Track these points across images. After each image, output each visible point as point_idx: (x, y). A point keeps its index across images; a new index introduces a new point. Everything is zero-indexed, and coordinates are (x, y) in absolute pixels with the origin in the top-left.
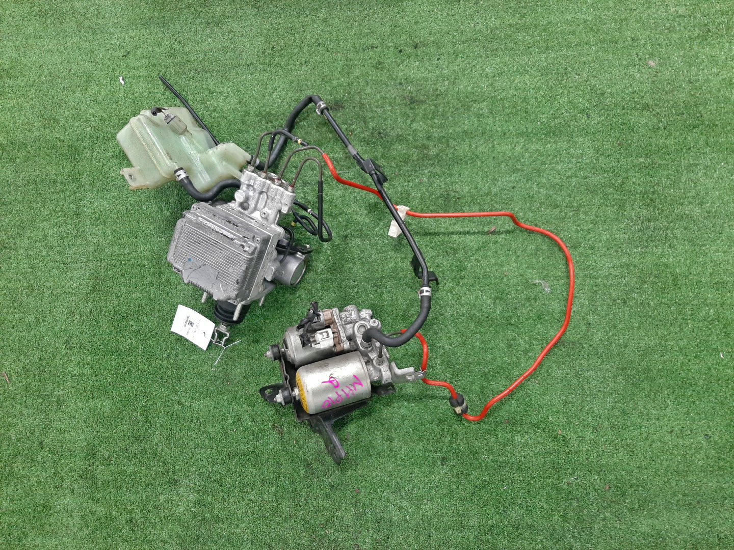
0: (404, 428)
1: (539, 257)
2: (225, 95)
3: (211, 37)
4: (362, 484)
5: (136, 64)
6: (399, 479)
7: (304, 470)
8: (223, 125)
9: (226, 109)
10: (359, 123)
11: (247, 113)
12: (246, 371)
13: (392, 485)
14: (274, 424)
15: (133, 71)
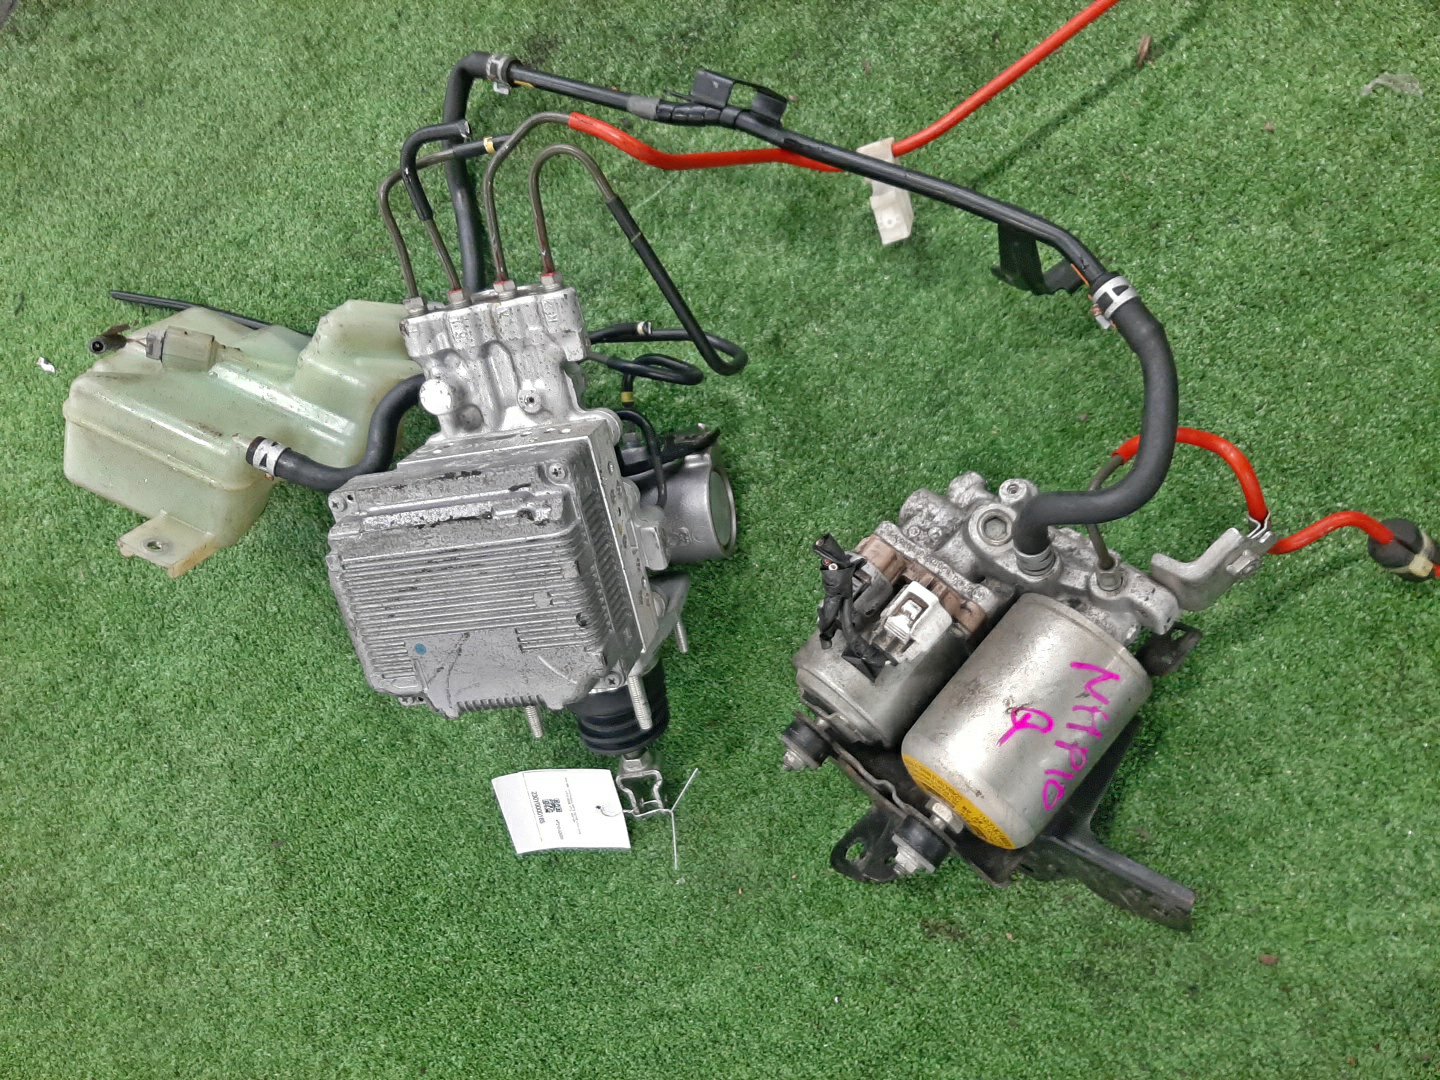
0: (1283, 716)
1: (1323, 27)
2: (274, 227)
3: (162, 128)
4: (1271, 934)
5: (53, 308)
6: (1363, 859)
7: (1086, 992)
8: (316, 296)
9: (297, 254)
10: (618, 48)
11: (350, 229)
12: (761, 835)
13: (1355, 886)
14: (925, 925)
15: (56, 328)
